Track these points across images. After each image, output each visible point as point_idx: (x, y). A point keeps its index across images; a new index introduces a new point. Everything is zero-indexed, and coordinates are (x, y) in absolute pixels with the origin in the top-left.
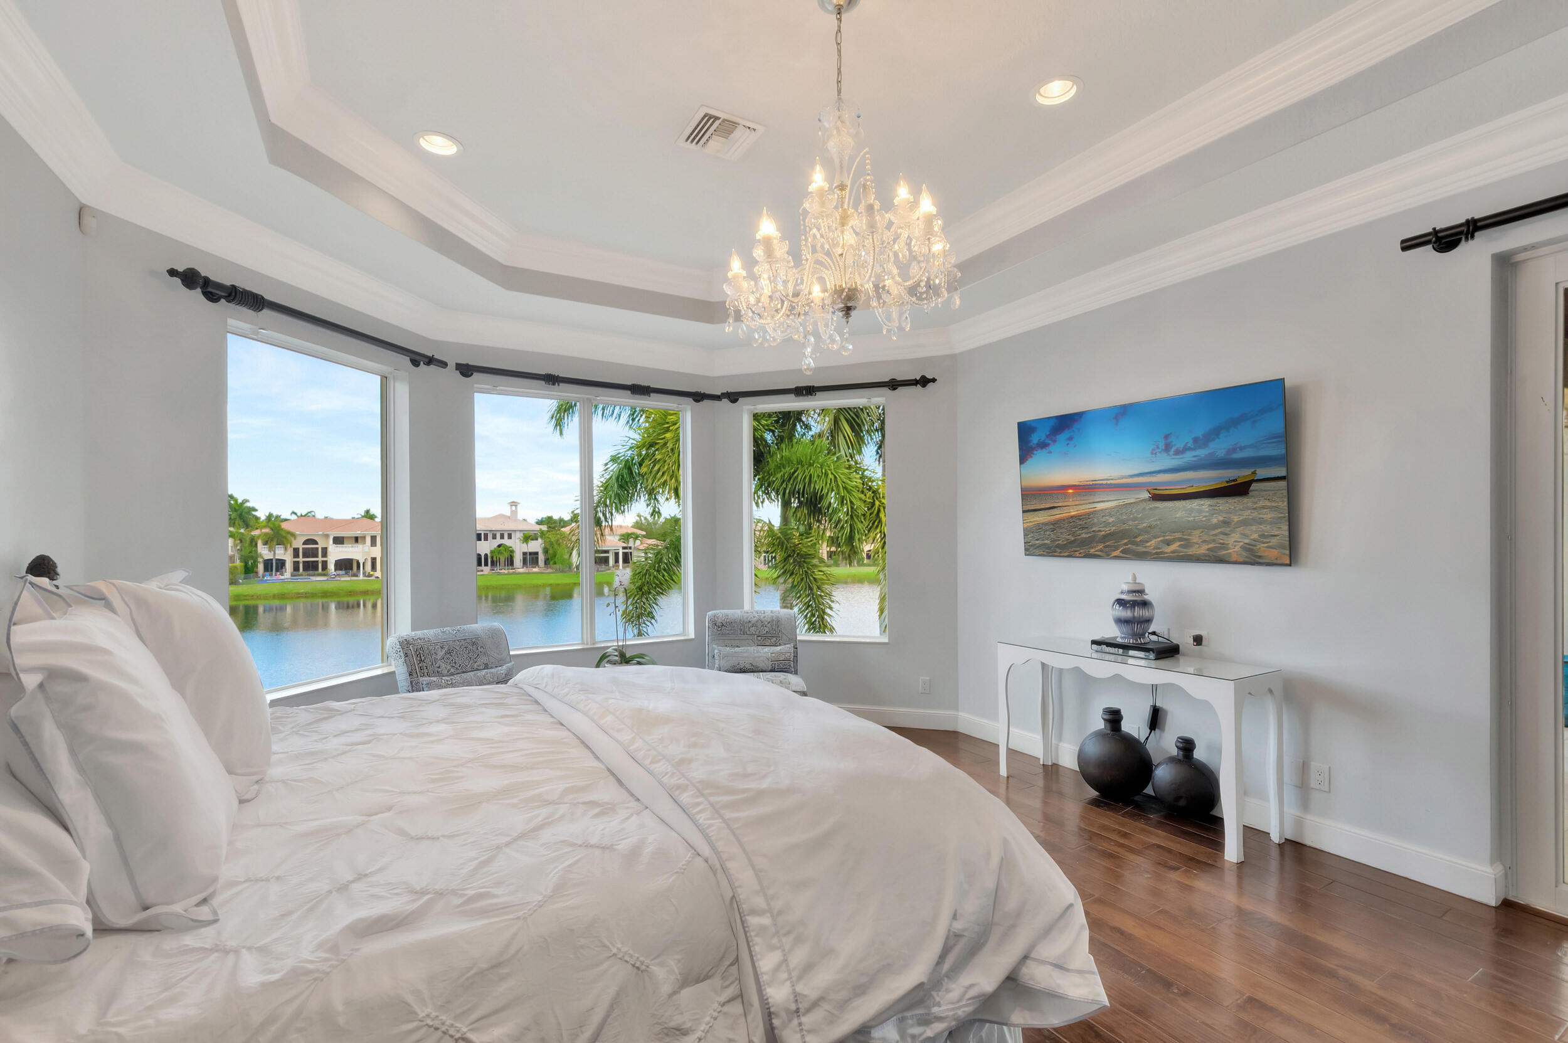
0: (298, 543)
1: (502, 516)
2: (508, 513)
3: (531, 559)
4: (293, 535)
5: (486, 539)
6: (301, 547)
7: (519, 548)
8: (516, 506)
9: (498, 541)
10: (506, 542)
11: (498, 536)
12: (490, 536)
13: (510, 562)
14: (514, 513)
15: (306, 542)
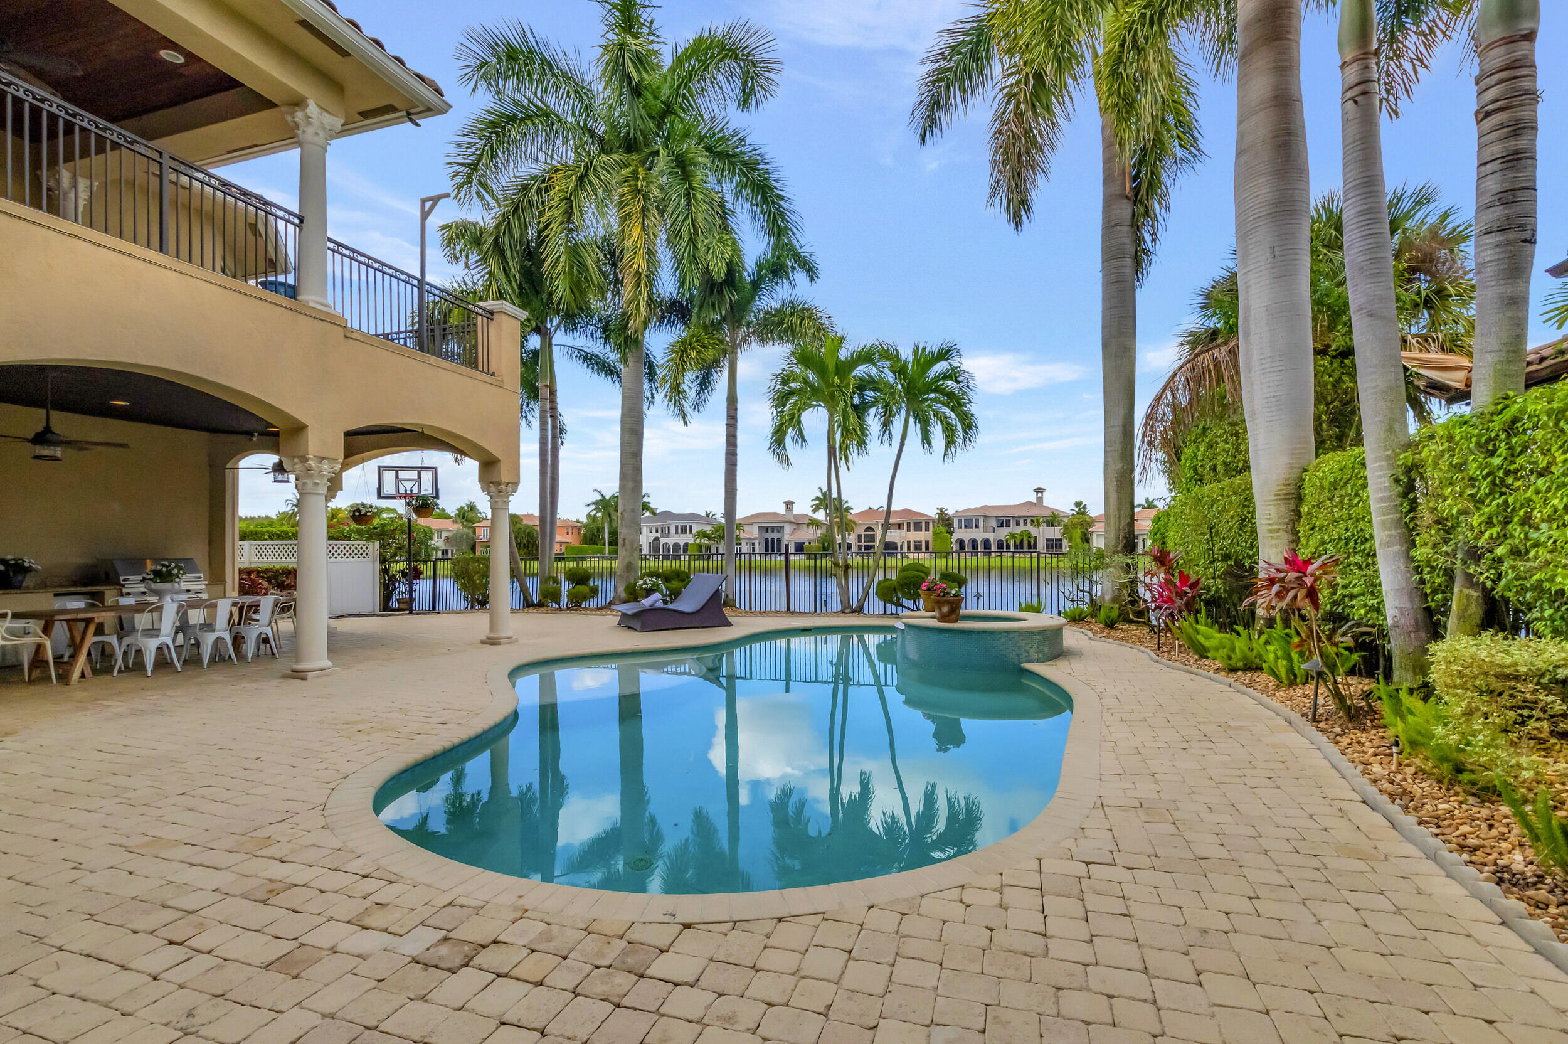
0: (861, 530)
1: (1029, 503)
2: (1035, 501)
3: (1054, 545)
4: (855, 524)
5: (1008, 525)
6: (863, 533)
7: (1043, 534)
8: (1042, 492)
9: (1022, 528)
10: (1029, 528)
11: (1022, 523)
12: (1013, 523)
13: (1033, 546)
14: (1040, 500)
15: (868, 529)
